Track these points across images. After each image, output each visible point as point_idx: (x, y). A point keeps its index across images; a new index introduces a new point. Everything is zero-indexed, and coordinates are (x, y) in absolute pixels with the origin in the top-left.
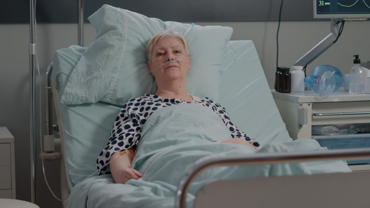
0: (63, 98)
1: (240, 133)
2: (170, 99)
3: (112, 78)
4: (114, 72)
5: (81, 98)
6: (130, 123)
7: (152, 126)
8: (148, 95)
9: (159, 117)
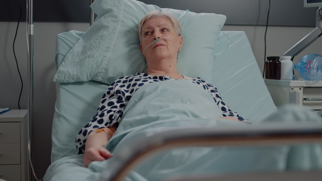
0: (56, 77)
1: (232, 113)
2: (158, 76)
3: (105, 57)
4: (106, 51)
5: (72, 76)
6: (114, 100)
7: (136, 102)
8: (139, 74)
9: (144, 92)
